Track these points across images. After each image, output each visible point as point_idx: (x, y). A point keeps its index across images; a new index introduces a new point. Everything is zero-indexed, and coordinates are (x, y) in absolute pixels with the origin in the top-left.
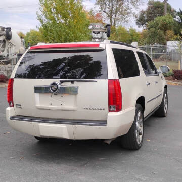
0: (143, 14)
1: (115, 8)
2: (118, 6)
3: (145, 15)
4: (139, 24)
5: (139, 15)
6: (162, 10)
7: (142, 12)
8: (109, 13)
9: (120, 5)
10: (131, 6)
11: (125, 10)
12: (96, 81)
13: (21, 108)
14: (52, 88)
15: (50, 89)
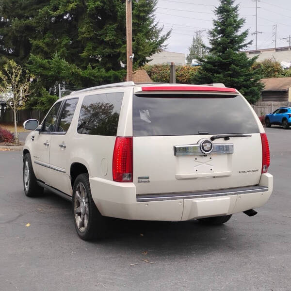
12: (251, 136)
13: (149, 181)
14: (205, 148)
15: (202, 149)
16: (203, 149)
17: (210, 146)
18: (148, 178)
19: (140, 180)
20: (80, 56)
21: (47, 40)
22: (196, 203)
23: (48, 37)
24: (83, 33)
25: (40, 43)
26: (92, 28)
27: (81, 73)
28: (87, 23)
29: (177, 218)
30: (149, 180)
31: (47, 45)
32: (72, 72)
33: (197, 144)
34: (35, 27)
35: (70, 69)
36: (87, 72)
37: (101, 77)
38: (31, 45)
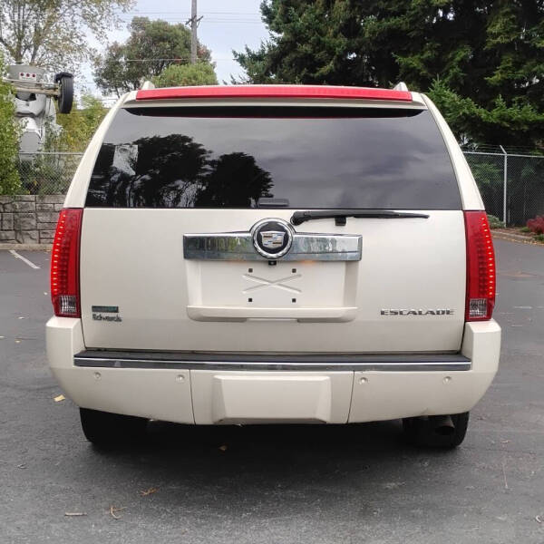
0: (117, 56)
1: (32, 28)
2: (42, 26)
3: (122, 60)
4: (105, 86)
5: (104, 58)
6: (173, 47)
7: (116, 51)
8: (13, 42)
9: (49, 23)
10: (83, 28)
11: (65, 39)
12: (426, 217)
13: (119, 320)
14: (265, 242)
15: (257, 245)
16: (260, 244)
17: (280, 239)
18: (115, 310)
19: (98, 314)
20: (486, 81)
21: (427, 54)
22: (219, 381)
23: (430, 49)
24: (495, 36)
25: (414, 61)
26: (514, 24)
27: (483, 116)
28: (506, 14)
29: (185, 417)
30: (120, 315)
31: (427, 63)
32: (464, 114)
33: (250, 232)
34: (408, 31)
35: (461, 107)
36: (495, 113)
37: (526, 122)
38: (397, 66)
